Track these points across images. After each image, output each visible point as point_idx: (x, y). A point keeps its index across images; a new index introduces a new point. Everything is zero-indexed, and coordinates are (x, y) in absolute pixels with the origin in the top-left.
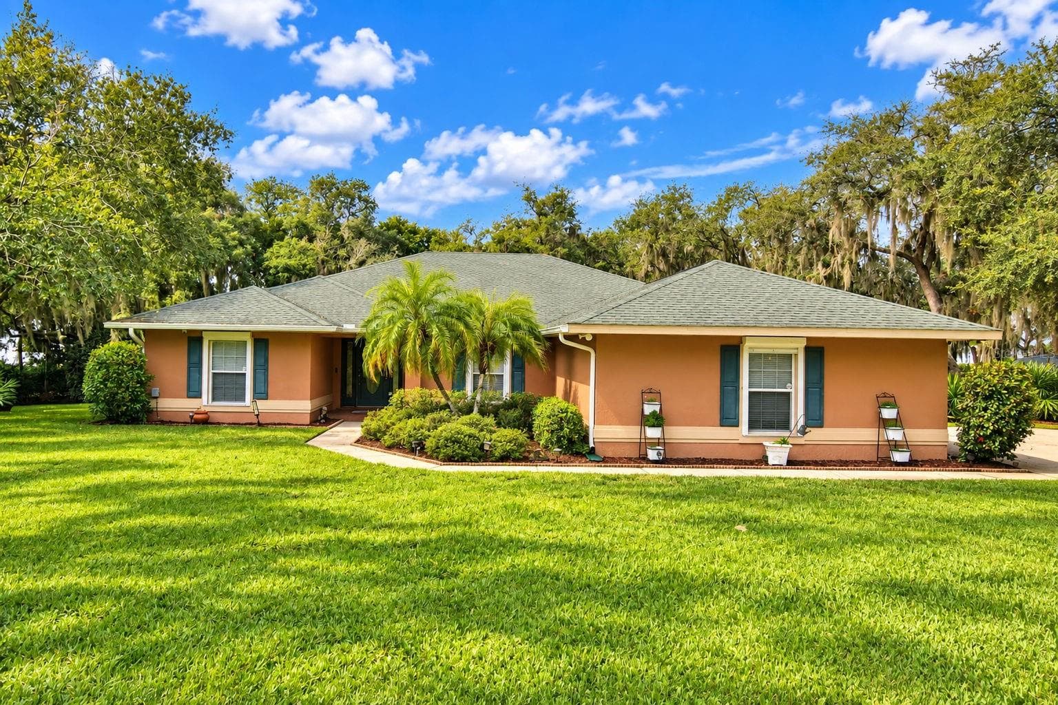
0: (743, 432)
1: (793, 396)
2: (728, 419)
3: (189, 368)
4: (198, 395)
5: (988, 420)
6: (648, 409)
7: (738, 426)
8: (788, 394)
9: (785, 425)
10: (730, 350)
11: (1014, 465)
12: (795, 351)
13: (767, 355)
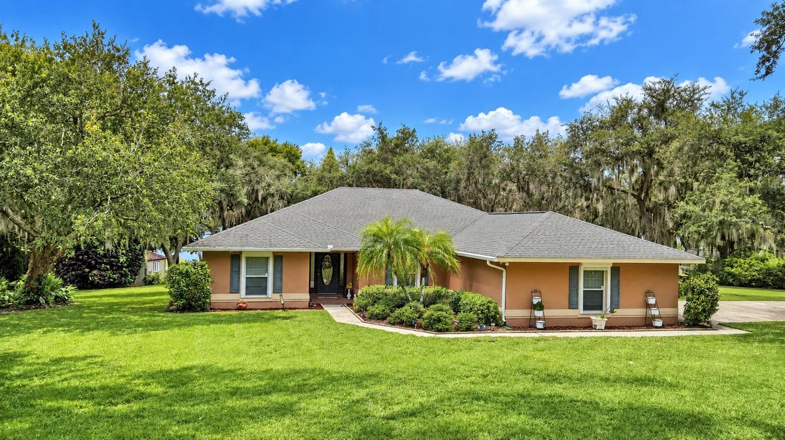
0: (580, 312)
1: (604, 292)
2: (573, 305)
3: (231, 274)
4: (237, 291)
5: (699, 305)
6: (535, 301)
7: (577, 309)
8: (602, 291)
9: (600, 308)
10: (574, 269)
11: (710, 327)
12: (606, 269)
13: (591, 271)
